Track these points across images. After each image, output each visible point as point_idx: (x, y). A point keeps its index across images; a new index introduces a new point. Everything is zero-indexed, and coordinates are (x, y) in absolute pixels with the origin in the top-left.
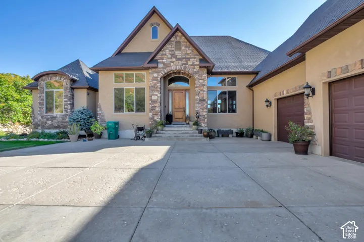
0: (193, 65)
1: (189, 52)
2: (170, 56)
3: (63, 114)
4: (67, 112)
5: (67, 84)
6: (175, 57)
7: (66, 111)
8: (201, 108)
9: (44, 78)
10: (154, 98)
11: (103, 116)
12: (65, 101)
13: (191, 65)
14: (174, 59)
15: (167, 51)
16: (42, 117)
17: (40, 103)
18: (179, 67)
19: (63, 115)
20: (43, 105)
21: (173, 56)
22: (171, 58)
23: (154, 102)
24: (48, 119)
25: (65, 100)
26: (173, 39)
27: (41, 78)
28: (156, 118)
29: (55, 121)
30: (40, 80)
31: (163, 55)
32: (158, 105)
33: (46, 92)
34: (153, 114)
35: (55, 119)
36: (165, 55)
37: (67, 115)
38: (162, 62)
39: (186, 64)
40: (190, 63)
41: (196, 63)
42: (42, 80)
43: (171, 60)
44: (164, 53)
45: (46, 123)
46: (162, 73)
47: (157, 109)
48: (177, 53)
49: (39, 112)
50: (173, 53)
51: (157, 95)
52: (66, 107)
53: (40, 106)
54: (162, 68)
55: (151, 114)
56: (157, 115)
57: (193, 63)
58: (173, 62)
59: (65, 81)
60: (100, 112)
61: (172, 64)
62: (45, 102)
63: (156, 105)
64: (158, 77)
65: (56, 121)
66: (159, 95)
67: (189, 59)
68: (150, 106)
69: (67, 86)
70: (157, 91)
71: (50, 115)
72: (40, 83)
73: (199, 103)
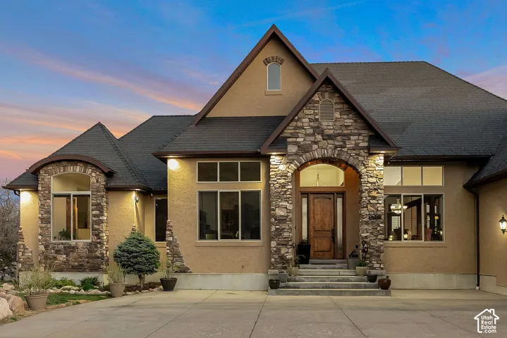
0: (356, 147)
1: (349, 122)
2: (311, 131)
3: (90, 241)
4: (99, 238)
5: (98, 182)
6: (322, 133)
7: (98, 235)
8: (372, 233)
9: (50, 168)
10: (280, 212)
11: (177, 247)
12: (95, 216)
13: (353, 149)
14: (319, 137)
15: (306, 120)
16: (46, 247)
17: (43, 219)
19: (90, 244)
20: (50, 223)
21: (318, 130)
22: (313, 135)
23: (282, 220)
24: (58, 252)
25: (94, 212)
26: (316, 98)
27: (45, 168)
28: (283, 251)
29: (73, 255)
30: (42, 172)
31: (296, 128)
33: (54, 196)
34: (278, 244)
35: (73, 251)
36: (302, 128)
37: (99, 244)
38: (296, 143)
39: (342, 147)
40: (350, 145)
41: (362, 145)
42: (46, 172)
43: (312, 139)
44: (299, 124)
45: (55, 258)
46: (296, 165)
47: (286, 234)
48: (324, 124)
49: (40, 237)
50: (316, 124)
51: (286, 208)
52: (96, 226)
53: (44, 225)
54: (296, 154)
55: (274, 244)
56: (285, 245)
57: (357, 145)
58: (316, 143)
59: (93, 174)
60: (171, 239)
61: (315, 147)
62: (52, 216)
63: (283, 226)
64: (287, 172)
65: (75, 254)
66: (290, 207)
67: (348, 136)
68: (273, 228)
69: (98, 185)
70: (287, 200)
71: (62, 244)
72: (43, 179)
73: (367, 223)
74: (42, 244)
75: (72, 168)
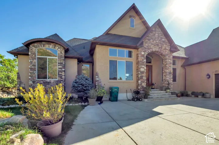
3: (57, 80)
4: (62, 79)
5: (61, 53)
7: (61, 77)
8: (169, 78)
9: (36, 44)
10: (142, 70)
11: (100, 82)
13: (164, 49)
17: (31, 69)
18: (157, 50)
19: (57, 81)
20: (35, 70)
23: (142, 72)
25: (59, 67)
27: (33, 44)
28: (143, 84)
29: (48, 86)
30: (31, 46)
32: (144, 75)
33: (39, 58)
34: (141, 82)
35: (48, 84)
37: (62, 81)
39: (161, 48)
40: (163, 47)
41: (167, 48)
46: (147, 53)
47: (144, 78)
49: (30, 77)
51: (144, 68)
52: (60, 73)
53: (32, 72)
54: (147, 49)
56: (144, 82)
57: (165, 48)
59: (59, 49)
60: (98, 79)
62: (36, 67)
63: (143, 75)
64: (144, 55)
67: (163, 45)
68: (140, 76)
69: (61, 54)
70: (144, 65)
71: (42, 81)
72: (32, 49)
73: (168, 75)
74: (31, 81)
75: (48, 45)
